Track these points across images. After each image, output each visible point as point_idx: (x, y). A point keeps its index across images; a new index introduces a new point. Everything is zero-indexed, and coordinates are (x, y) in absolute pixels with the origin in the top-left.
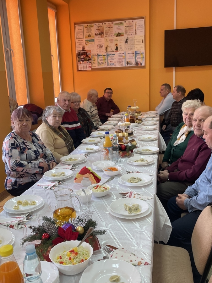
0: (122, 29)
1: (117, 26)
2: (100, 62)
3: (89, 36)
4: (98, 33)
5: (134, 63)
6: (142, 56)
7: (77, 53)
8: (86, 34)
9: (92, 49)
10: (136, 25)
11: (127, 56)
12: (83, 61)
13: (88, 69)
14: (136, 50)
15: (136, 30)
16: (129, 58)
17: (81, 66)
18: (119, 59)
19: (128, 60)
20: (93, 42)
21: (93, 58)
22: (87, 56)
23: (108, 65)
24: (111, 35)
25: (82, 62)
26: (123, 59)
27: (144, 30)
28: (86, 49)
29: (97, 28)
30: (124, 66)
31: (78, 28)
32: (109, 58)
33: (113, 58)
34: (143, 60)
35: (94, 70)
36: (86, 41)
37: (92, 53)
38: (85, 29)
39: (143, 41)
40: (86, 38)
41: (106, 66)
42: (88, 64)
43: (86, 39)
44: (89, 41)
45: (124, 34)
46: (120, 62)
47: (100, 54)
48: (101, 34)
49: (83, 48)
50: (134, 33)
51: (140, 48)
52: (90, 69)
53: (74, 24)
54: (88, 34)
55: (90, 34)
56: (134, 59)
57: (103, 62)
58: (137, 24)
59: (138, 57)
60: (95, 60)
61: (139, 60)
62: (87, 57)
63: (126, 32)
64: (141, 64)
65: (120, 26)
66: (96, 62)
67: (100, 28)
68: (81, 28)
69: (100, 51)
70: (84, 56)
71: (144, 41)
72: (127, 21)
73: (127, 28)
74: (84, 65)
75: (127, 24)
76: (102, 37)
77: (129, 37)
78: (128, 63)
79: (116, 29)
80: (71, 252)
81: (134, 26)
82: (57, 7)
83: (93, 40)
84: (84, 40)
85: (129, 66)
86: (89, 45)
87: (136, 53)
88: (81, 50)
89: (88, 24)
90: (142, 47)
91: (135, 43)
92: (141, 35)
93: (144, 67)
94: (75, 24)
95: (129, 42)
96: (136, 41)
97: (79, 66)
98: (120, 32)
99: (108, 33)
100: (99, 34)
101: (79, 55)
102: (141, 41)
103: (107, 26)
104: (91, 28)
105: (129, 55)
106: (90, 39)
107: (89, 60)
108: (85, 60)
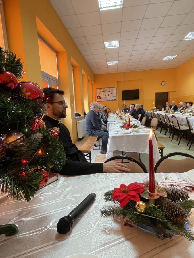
0: (110, 90)
3: (101, 92)
5: (113, 99)
8: (100, 91)
9: (101, 95)
11: (112, 97)
17: (98, 100)
28: (100, 95)
30: (111, 100)
31: (97, 90)
32: (106, 98)
35: (102, 101)
41: (105, 100)
42: (100, 100)
46: (109, 99)
47: (104, 97)
48: (104, 91)
49: (99, 95)
50: (113, 91)
51: (115, 95)
61: (115, 98)
63: (111, 91)
66: (103, 99)
72: (111, 88)
79: (108, 90)
81: (113, 89)
84: (99, 93)
87: (114, 97)
89: (100, 89)
92: (115, 92)
93: (116, 100)
99: (106, 91)
101: (97, 97)
103: (106, 89)
106: (101, 93)
107: (101, 98)
108: (99, 98)
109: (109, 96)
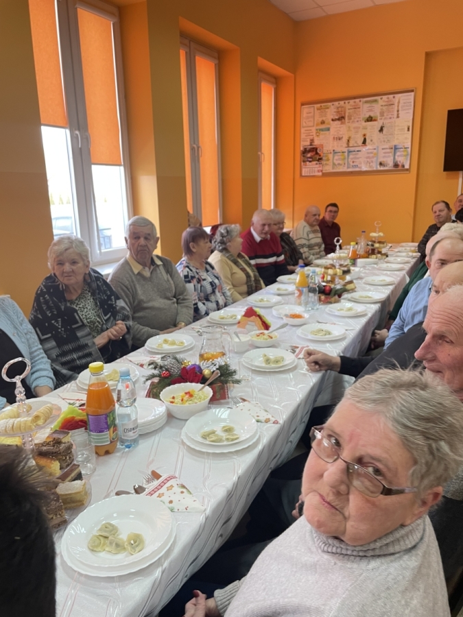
0: (376, 112)
1: (368, 105)
2: (336, 162)
3: (323, 122)
4: (337, 118)
5: (391, 163)
6: (405, 153)
7: (302, 149)
8: (318, 119)
9: (326, 143)
10: (399, 102)
11: (381, 153)
12: (310, 162)
13: (317, 174)
14: (395, 142)
15: (398, 111)
16: (384, 157)
17: (306, 170)
18: (368, 158)
19: (381, 160)
20: (327, 132)
21: (326, 156)
22: (317, 153)
23: (348, 168)
24: (357, 119)
25: (308, 163)
26: (373, 157)
27: (412, 111)
28: (316, 143)
29: (335, 110)
30: (375, 169)
31: (306, 110)
32: (351, 156)
33: (358, 156)
34: (407, 159)
35: (325, 175)
36: (317, 130)
37: (325, 149)
38: (317, 112)
39: (408, 129)
40: (317, 125)
41: (344, 169)
42: (318, 166)
43: (318, 128)
44: (322, 130)
45: (379, 118)
46: (368, 163)
47: (337, 150)
48: (341, 118)
49: (312, 141)
50: (395, 116)
51: (404, 139)
52: (320, 174)
53: (300, 105)
54: (320, 120)
55: (324, 119)
56: (392, 158)
57: (341, 162)
58: (401, 102)
59: (398, 154)
60: (328, 160)
61: (400, 160)
62: (316, 156)
63: (382, 114)
64: (403, 166)
65: (374, 104)
66: (330, 162)
67: (340, 109)
68: (312, 110)
69: (338, 146)
70: (313, 153)
71: (411, 129)
72: (385, 98)
73: (384, 108)
74: (311, 168)
75: (384, 101)
76: (342, 123)
77: (386, 122)
78: (381, 164)
79: (365, 110)
80: (186, 393)
81: (396, 104)
82: (276, 81)
83: (328, 129)
84: (314, 129)
85: (382, 168)
86: (321, 137)
87: (396, 148)
88: (309, 143)
89: (322, 105)
90: (406, 138)
91: (396, 133)
92: (406, 117)
93: (407, 170)
94: (302, 105)
95: (385, 130)
96: (397, 128)
97: (303, 170)
98: (372, 115)
99: (352, 118)
100: (339, 119)
101: (305, 152)
102: (406, 129)
103: (351, 105)
104: (327, 110)
105: (384, 151)
106: (323, 127)
107: (320, 159)
108: (312, 159)
109: (364, 142)
